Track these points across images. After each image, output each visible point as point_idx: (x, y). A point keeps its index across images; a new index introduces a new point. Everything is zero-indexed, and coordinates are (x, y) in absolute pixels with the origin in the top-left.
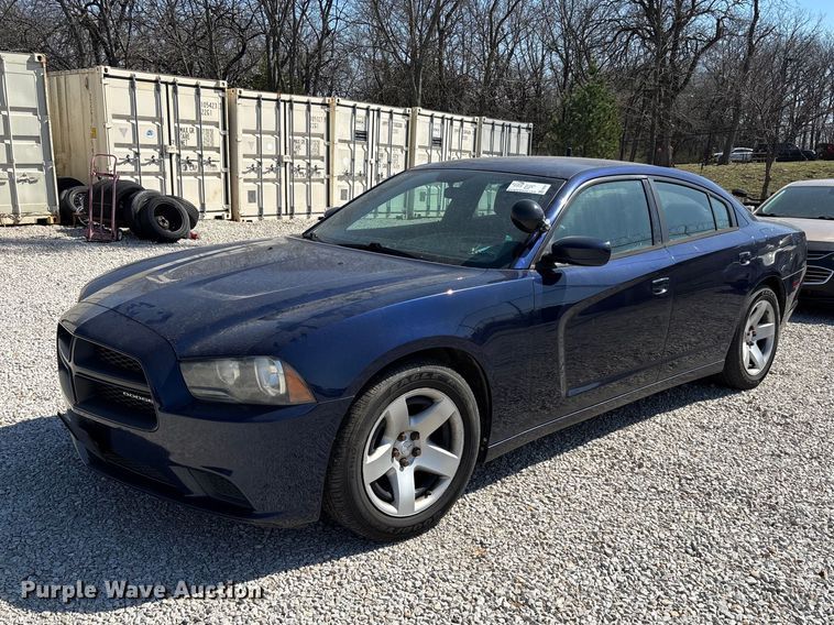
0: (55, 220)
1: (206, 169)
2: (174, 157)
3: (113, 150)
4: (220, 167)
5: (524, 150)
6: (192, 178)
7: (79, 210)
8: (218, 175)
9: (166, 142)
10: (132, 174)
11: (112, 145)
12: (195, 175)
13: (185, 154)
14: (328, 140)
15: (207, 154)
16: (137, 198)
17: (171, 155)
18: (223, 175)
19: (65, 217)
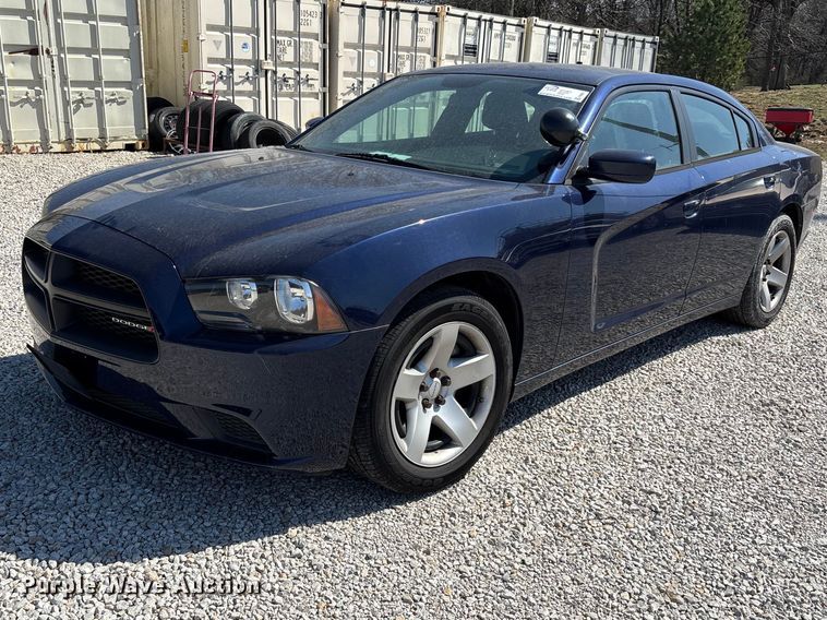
0: (143, 145)
1: (304, 89)
2: (269, 74)
3: (206, 66)
4: (317, 86)
5: (647, 68)
6: (288, 99)
7: (169, 134)
8: (316, 95)
9: (262, 57)
10: (224, 93)
11: (205, 60)
12: (291, 96)
13: (281, 71)
14: (435, 55)
15: (304, 72)
16: (236, 122)
17: (266, 71)
18: (320, 96)
19: (155, 142)
